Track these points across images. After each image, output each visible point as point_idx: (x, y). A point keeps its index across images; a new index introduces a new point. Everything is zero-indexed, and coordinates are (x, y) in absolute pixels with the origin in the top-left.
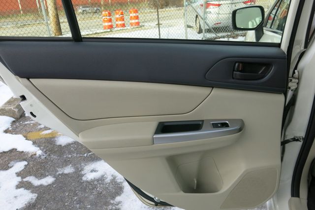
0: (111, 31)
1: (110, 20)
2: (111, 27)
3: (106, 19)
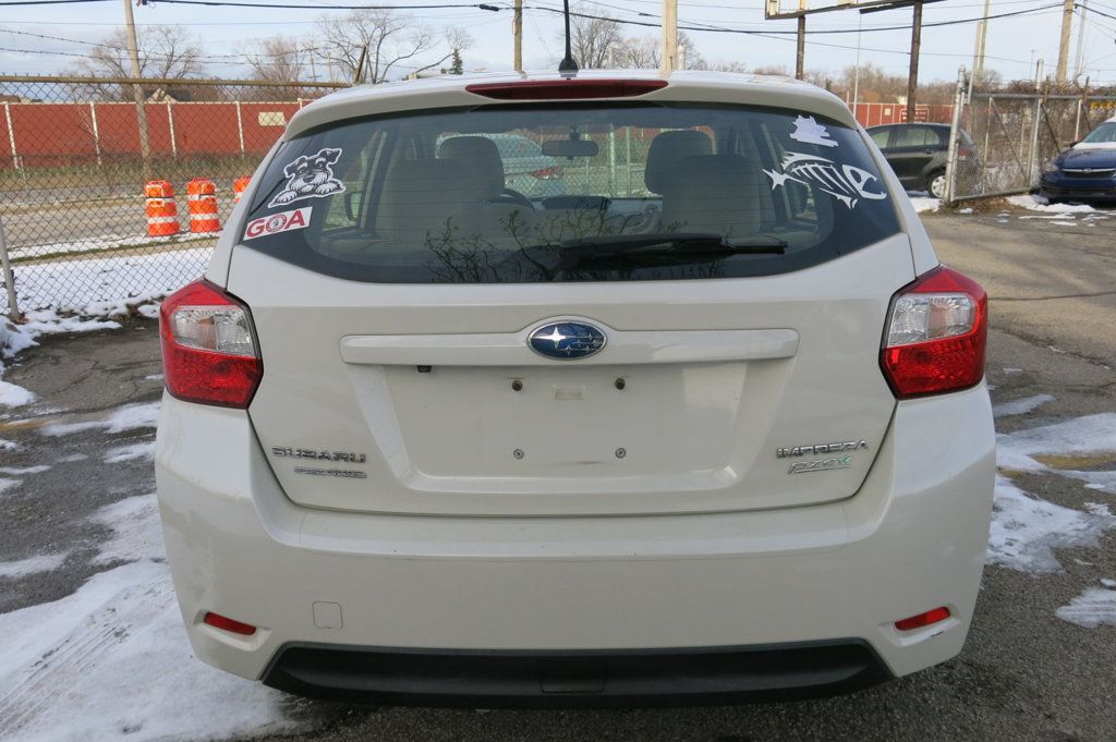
0: (174, 242)
1: (171, 210)
2: (173, 229)
3: (155, 206)
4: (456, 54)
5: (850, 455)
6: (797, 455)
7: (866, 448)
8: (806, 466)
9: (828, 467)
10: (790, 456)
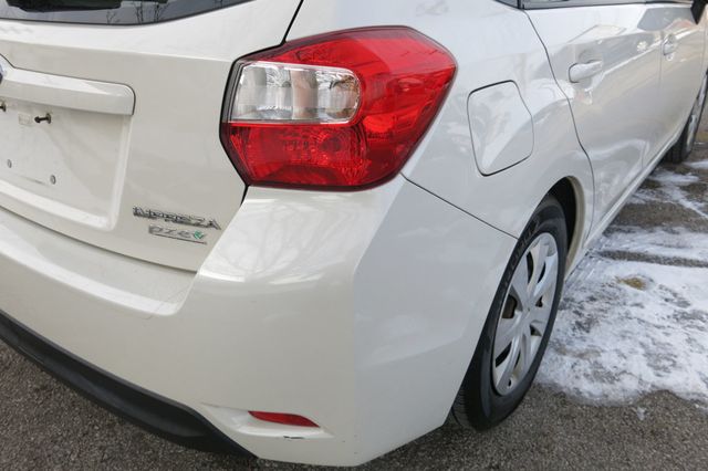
5: (203, 231)
6: (150, 217)
7: (218, 228)
8: (161, 230)
9: (183, 237)
10: (144, 216)
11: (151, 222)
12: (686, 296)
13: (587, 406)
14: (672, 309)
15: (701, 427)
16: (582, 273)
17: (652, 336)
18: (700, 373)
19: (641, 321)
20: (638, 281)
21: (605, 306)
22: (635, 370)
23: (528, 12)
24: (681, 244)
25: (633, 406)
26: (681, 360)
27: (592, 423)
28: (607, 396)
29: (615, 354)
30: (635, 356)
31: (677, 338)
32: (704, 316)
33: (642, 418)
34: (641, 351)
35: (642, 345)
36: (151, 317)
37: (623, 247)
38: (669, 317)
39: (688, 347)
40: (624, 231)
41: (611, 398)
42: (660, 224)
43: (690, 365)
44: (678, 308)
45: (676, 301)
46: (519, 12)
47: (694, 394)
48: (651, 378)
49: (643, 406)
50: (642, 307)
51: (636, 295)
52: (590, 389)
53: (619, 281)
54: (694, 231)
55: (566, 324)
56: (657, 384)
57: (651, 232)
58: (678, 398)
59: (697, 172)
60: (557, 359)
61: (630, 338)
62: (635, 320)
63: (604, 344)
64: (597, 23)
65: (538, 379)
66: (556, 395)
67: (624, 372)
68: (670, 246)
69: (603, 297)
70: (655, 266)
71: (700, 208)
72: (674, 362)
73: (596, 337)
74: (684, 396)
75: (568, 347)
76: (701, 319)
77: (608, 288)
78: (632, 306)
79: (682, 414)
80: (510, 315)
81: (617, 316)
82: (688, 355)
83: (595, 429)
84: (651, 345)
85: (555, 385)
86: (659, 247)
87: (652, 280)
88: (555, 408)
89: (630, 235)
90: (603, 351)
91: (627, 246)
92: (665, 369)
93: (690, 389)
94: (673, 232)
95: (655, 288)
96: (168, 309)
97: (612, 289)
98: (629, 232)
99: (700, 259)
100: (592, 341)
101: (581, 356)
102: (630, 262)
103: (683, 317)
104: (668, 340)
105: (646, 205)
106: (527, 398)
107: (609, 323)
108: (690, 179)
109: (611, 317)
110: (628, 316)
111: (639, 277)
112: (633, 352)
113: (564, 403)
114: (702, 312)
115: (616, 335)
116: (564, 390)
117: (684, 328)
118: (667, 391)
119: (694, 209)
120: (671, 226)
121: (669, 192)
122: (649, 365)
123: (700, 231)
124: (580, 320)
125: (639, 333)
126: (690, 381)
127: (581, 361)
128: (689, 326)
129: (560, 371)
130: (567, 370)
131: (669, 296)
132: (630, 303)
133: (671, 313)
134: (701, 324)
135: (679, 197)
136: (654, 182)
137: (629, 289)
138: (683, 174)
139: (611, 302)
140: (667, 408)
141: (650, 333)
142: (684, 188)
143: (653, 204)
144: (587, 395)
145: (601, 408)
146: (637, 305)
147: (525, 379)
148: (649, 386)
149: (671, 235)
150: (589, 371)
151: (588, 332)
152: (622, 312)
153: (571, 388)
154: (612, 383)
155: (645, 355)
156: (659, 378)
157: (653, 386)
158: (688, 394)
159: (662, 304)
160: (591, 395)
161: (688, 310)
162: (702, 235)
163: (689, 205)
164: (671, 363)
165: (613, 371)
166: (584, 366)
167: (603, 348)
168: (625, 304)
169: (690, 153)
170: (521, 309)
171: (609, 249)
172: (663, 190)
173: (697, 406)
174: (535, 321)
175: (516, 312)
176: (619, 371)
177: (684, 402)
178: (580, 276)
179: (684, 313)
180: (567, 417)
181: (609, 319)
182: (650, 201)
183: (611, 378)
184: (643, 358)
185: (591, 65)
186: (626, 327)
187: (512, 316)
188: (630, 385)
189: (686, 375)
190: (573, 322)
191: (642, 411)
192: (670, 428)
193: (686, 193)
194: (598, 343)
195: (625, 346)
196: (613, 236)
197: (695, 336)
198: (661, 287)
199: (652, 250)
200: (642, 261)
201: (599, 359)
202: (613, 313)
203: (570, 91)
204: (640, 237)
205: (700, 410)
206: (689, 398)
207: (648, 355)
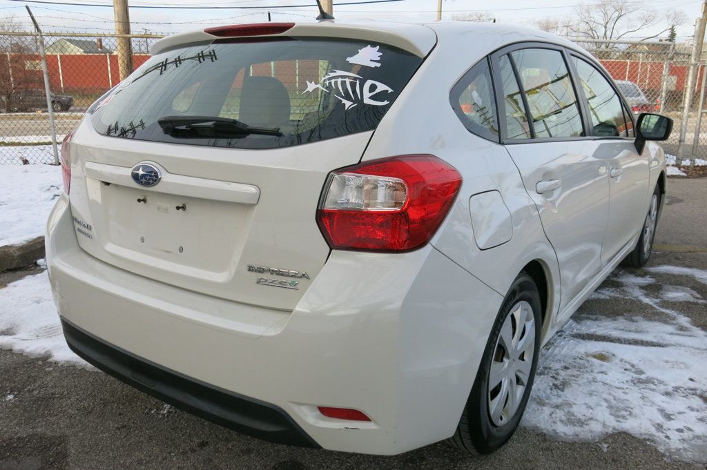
4: (672, 29)
5: (297, 280)
6: (260, 272)
7: (308, 278)
8: (266, 281)
9: (282, 285)
10: (256, 271)
11: (260, 275)
12: (642, 367)
13: (563, 442)
14: (630, 376)
15: (650, 456)
16: (557, 349)
17: (614, 394)
18: (651, 420)
19: (604, 384)
20: (602, 355)
21: (576, 373)
22: (600, 418)
23: (506, 146)
24: (639, 329)
25: (598, 442)
26: (635, 411)
27: (566, 454)
28: (577, 435)
29: (584, 407)
30: (599, 408)
31: (633, 396)
32: (656, 382)
33: (605, 450)
34: (605, 404)
35: (606, 400)
36: (259, 338)
37: (592, 331)
38: (627, 382)
39: (642, 402)
40: (591, 319)
41: (581, 437)
42: (622, 315)
43: (643, 414)
44: (636, 376)
45: (633, 370)
46: (500, 146)
47: (645, 434)
48: (612, 423)
49: (606, 443)
50: (606, 374)
51: (601, 365)
52: (564, 430)
53: (588, 356)
54: (651, 320)
55: (545, 385)
56: (617, 427)
57: (615, 320)
58: (634, 438)
59: (654, 275)
60: (538, 409)
61: (596, 395)
62: (601, 383)
63: (575, 399)
64: (566, 152)
65: (523, 423)
66: (538, 435)
67: (592, 419)
68: (630, 331)
69: (575, 367)
70: (617, 345)
71: (656, 303)
72: (630, 412)
73: (568, 394)
74: (638, 436)
75: (547, 401)
76: (653, 383)
77: (578, 361)
78: (598, 373)
79: (635, 448)
80: (500, 359)
81: (586, 380)
82: (641, 408)
83: (569, 458)
84: (613, 401)
85: (537, 427)
86: (619, 332)
87: (614, 355)
88: (538, 443)
89: (597, 322)
90: (574, 404)
91: (594, 330)
92: (624, 417)
93: (643, 431)
94: (633, 321)
95: (617, 361)
96: (272, 332)
97: (581, 361)
98: (596, 319)
99: (654, 340)
100: (566, 397)
101: (557, 407)
102: (597, 342)
103: (639, 382)
104: (626, 397)
105: (610, 300)
106: (514, 436)
107: (579, 384)
108: (648, 280)
109: (580, 381)
110: (594, 380)
111: (604, 353)
112: (598, 405)
113: (545, 440)
114: (654, 379)
115: (585, 393)
116: (544, 431)
117: (640, 389)
118: (625, 433)
119: (651, 303)
120: (631, 316)
121: (631, 291)
122: (610, 414)
123: (655, 320)
124: (556, 382)
125: (603, 392)
126: (642, 426)
127: (557, 411)
128: (643, 388)
129: (539, 418)
130: (546, 418)
131: (628, 366)
132: (596, 371)
133: (629, 378)
134: (653, 387)
135: (638, 294)
136: (617, 282)
137: (597, 362)
138: (642, 276)
139: (582, 370)
140: (625, 444)
141: (612, 392)
142: (642, 287)
143: (616, 299)
144: (562, 435)
145: (573, 443)
146: (602, 372)
147: (513, 419)
148: (611, 429)
149: (631, 323)
150: (564, 418)
151: (563, 391)
152: (590, 378)
153: (550, 430)
154: (581, 426)
155: (607, 407)
156: (618, 423)
157: (614, 429)
158: (641, 434)
159: (621, 373)
160: (565, 434)
161: (643, 377)
162: (656, 323)
163: (646, 300)
164: (628, 413)
165: (583, 418)
166: (560, 414)
167: (574, 402)
168: (592, 372)
169: (648, 259)
170: (508, 357)
171: (580, 332)
172: (625, 289)
173: (648, 443)
174: (519, 371)
175: (505, 359)
176: (587, 418)
177: (639, 441)
178: (555, 352)
179: (639, 379)
180: (547, 449)
181: (579, 382)
182: (614, 297)
183: (581, 423)
184: (605, 408)
185: (552, 182)
186: (593, 388)
187: (502, 361)
188: (596, 428)
189: (639, 421)
190: (551, 384)
191: (606, 446)
192: (627, 457)
193: (645, 292)
194: (570, 398)
195: (592, 401)
196: (583, 322)
197: (648, 395)
198: (621, 360)
199: (615, 334)
200: (607, 341)
201: (571, 409)
202: (583, 378)
203: (538, 200)
204: (604, 324)
205: (650, 446)
206: (642, 438)
207: (610, 407)
